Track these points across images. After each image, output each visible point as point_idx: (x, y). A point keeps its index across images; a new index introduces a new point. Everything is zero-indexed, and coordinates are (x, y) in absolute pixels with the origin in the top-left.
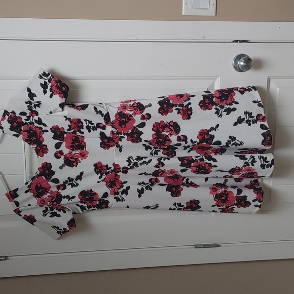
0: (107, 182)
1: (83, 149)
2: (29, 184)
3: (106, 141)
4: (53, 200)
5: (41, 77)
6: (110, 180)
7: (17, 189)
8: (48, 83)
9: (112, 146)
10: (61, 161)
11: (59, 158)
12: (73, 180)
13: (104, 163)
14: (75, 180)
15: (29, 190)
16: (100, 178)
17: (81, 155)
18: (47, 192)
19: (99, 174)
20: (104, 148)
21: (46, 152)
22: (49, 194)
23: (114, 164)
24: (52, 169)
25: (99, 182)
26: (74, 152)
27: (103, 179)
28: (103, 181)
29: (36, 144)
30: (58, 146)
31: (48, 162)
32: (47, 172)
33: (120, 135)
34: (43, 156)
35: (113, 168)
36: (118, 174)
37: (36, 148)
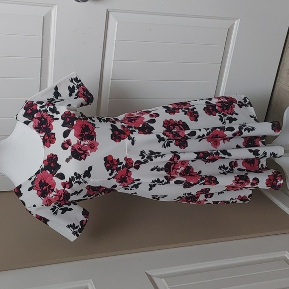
0: (117, 179)
1: (93, 139)
2: (33, 180)
3: (117, 133)
4: (61, 200)
5: (72, 81)
6: (121, 177)
7: (20, 186)
8: (76, 88)
9: (124, 139)
10: (68, 153)
11: (67, 149)
12: (80, 176)
13: (115, 157)
14: (82, 177)
15: (33, 186)
16: (111, 174)
17: (90, 147)
18: (53, 190)
19: (110, 171)
20: (115, 140)
21: (53, 142)
22: (54, 193)
23: (125, 158)
24: (58, 162)
25: (109, 179)
26: (83, 143)
27: (113, 175)
28: (113, 178)
29: (44, 132)
30: (66, 134)
31: (54, 154)
32: (52, 165)
33: (131, 129)
34: (50, 146)
35: (124, 163)
36: (130, 170)
37: (44, 137)
